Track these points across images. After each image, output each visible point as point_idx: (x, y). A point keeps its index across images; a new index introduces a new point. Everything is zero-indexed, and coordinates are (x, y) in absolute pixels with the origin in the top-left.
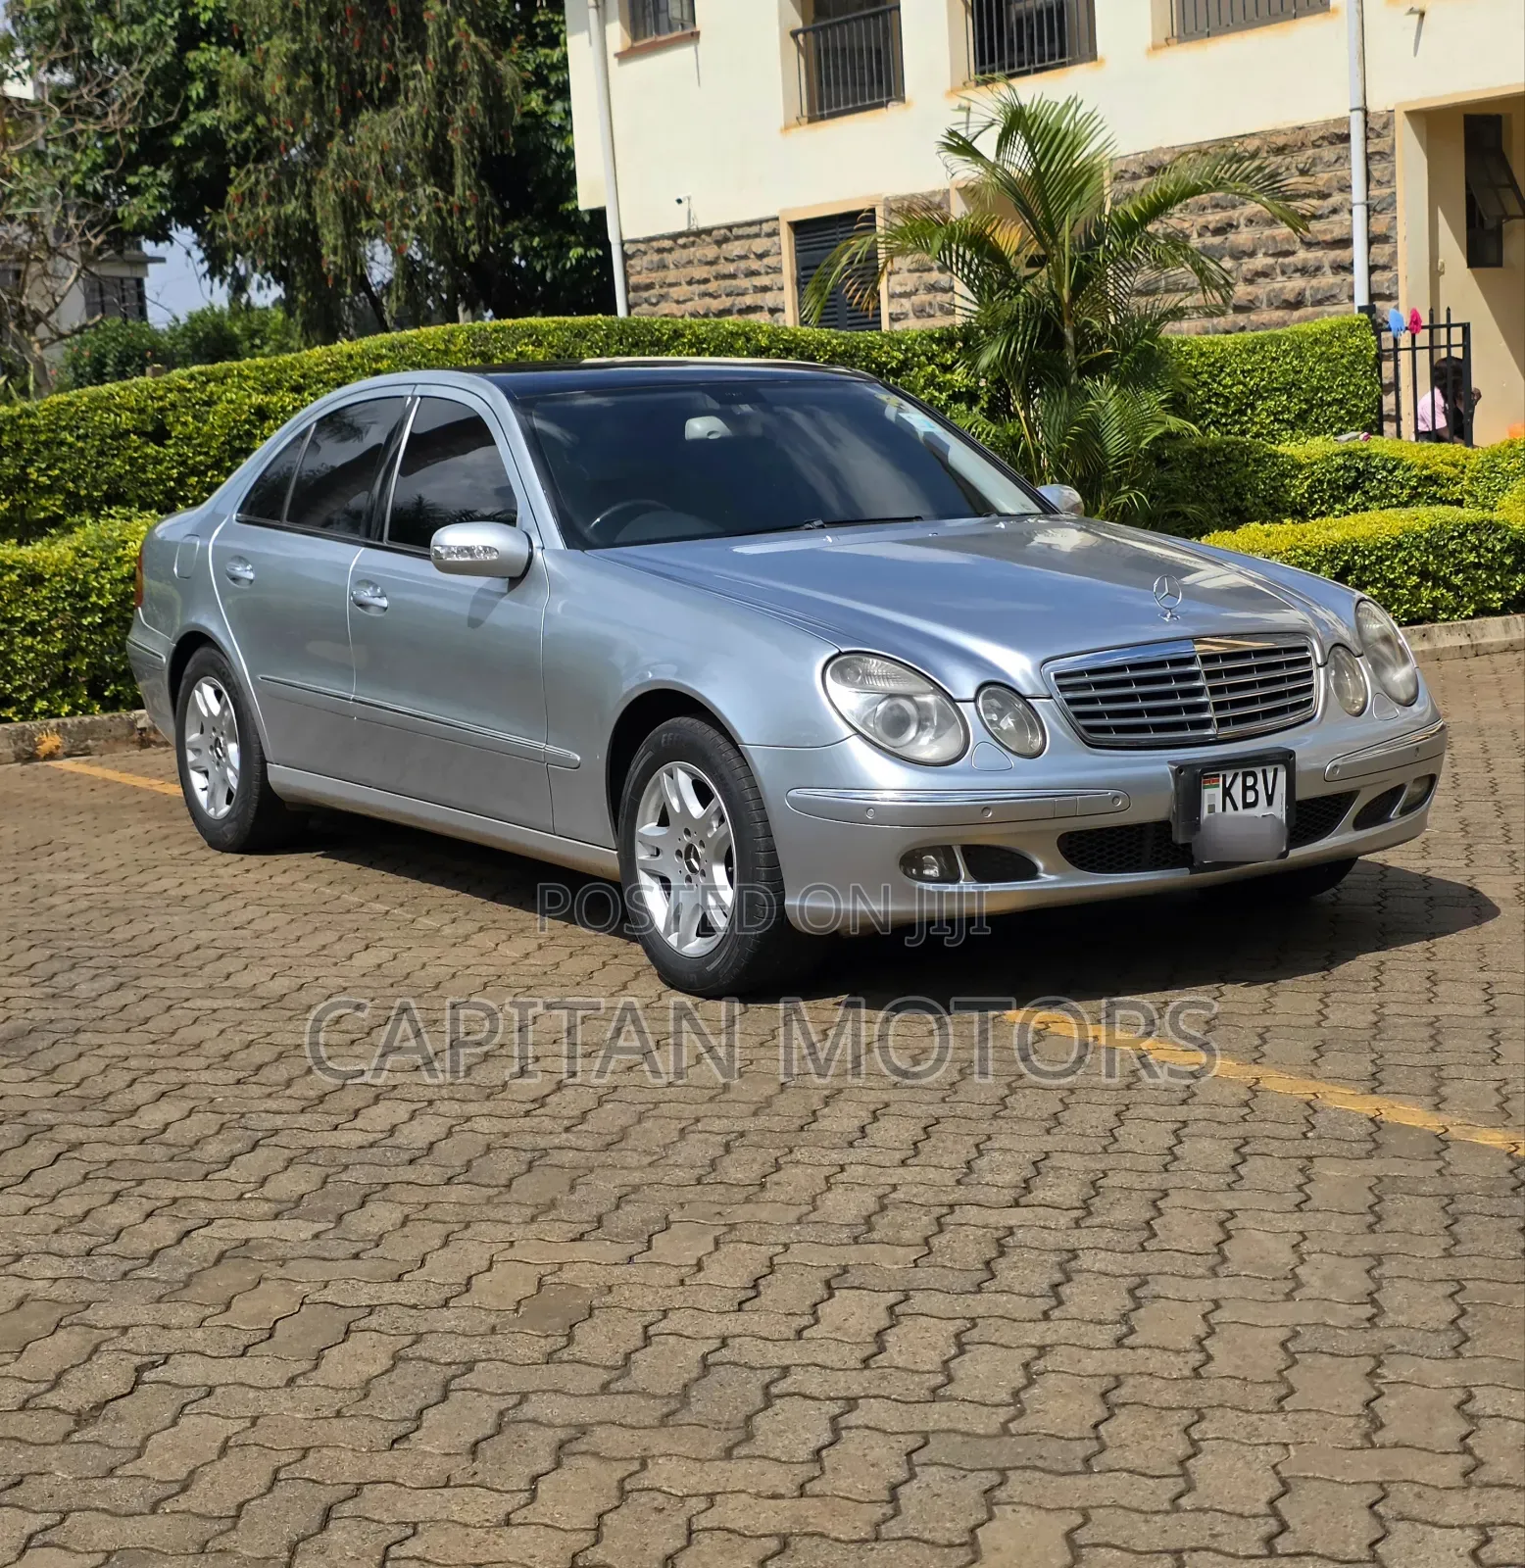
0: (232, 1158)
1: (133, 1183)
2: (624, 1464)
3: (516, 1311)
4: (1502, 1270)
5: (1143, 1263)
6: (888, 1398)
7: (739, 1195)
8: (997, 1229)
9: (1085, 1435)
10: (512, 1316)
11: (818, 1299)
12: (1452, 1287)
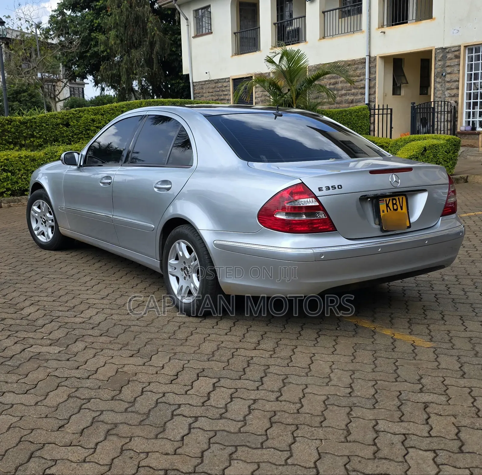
0: (44, 325)
1: (15, 332)
2: (125, 439)
3: (108, 381)
4: (388, 377)
5: (288, 370)
6: (207, 417)
7: (179, 343)
8: (248, 357)
9: (263, 434)
10: (105, 382)
11: (194, 380)
12: (374, 383)
